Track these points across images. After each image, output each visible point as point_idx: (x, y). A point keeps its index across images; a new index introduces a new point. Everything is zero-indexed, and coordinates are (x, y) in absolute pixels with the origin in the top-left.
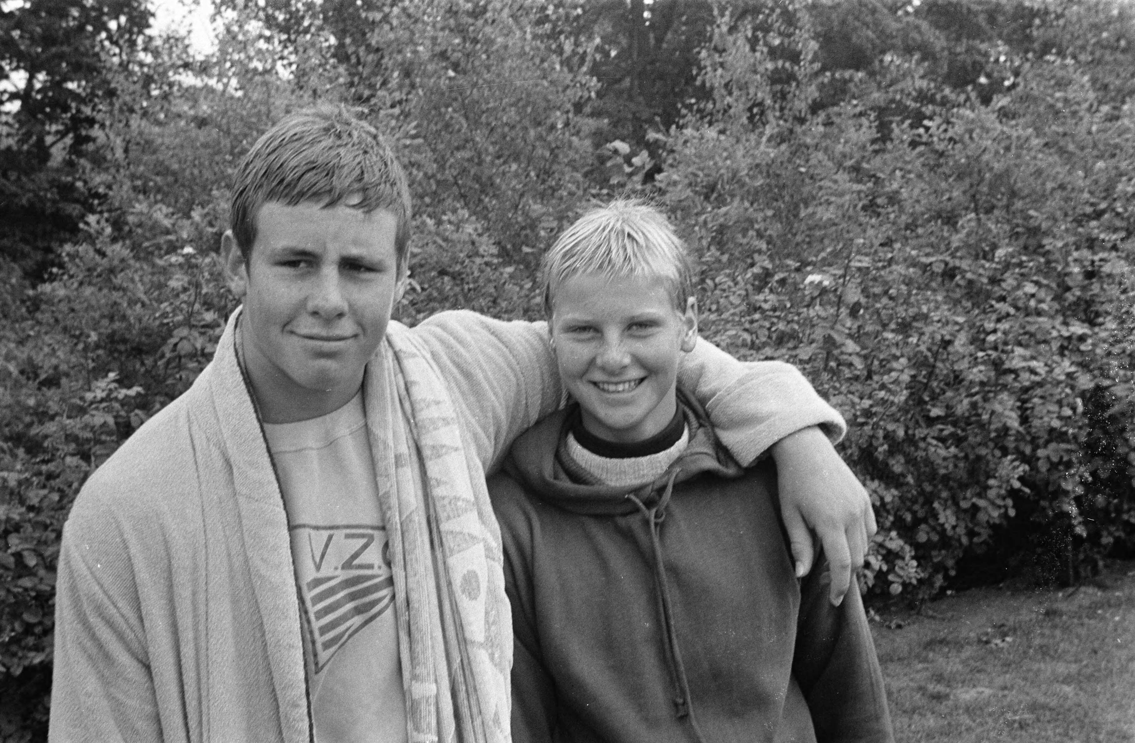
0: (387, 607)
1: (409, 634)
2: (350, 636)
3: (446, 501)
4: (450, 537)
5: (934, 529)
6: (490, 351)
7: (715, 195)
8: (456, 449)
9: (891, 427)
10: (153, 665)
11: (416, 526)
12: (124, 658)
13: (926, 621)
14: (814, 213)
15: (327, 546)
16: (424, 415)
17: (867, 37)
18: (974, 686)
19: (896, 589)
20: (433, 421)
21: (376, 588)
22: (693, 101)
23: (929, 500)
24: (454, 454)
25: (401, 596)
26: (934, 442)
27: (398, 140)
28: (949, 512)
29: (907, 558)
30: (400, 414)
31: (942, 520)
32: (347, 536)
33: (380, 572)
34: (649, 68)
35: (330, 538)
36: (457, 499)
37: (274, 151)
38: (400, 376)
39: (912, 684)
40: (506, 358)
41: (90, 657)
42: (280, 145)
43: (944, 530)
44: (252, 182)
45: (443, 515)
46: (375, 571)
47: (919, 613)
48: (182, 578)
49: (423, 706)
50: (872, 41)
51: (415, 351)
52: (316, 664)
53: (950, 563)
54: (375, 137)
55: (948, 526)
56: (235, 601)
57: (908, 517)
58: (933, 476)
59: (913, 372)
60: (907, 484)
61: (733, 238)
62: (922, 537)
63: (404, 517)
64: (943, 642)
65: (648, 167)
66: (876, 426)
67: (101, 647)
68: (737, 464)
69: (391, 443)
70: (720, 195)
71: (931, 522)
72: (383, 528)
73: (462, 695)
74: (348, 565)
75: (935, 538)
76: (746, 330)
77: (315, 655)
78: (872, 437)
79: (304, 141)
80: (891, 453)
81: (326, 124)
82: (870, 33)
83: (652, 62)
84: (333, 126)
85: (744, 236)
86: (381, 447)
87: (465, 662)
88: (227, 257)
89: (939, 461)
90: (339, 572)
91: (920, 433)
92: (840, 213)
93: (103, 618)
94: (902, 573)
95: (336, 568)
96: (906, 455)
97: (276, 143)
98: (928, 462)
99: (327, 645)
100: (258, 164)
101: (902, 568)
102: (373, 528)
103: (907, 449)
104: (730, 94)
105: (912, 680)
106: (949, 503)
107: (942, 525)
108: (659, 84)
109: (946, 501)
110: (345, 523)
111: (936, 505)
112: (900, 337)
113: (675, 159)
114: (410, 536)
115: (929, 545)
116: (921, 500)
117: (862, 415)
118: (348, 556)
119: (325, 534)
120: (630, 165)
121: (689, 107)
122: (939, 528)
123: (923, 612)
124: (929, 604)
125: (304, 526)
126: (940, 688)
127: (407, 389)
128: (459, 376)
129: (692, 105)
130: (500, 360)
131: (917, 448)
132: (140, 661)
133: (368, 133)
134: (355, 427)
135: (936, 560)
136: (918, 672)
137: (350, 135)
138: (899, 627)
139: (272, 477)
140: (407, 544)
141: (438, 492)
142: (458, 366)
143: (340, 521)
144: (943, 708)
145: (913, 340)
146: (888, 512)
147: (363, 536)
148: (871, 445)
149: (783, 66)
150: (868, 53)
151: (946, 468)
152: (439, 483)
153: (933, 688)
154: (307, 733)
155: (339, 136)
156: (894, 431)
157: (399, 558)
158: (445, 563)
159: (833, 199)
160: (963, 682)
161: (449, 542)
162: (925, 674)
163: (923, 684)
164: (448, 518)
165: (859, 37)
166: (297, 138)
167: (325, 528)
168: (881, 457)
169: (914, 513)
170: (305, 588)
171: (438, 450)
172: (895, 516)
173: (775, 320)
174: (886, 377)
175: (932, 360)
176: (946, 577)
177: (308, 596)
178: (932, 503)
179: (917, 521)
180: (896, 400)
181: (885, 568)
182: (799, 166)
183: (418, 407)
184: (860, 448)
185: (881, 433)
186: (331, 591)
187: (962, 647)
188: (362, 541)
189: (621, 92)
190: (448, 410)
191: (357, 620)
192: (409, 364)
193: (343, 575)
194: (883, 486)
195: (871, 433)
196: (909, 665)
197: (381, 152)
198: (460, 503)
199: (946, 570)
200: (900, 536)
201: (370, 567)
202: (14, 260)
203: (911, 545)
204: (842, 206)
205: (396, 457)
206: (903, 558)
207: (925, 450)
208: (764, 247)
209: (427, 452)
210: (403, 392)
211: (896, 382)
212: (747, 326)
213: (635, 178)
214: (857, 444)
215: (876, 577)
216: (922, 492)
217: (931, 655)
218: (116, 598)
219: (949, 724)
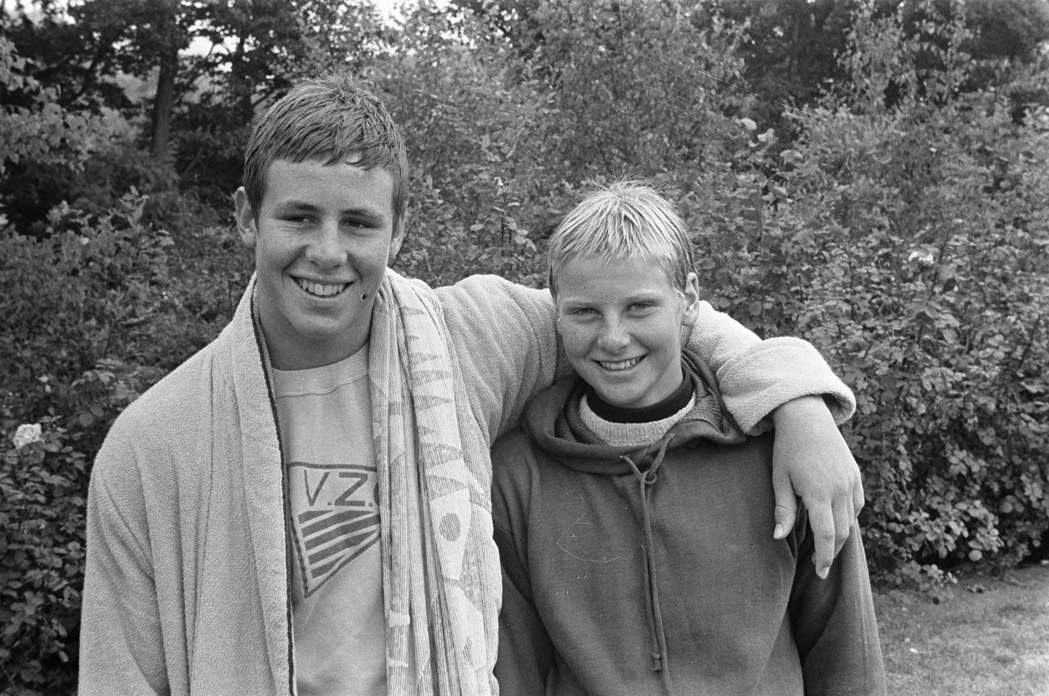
0: (374, 542)
1: (391, 568)
2: (341, 566)
3: (431, 449)
4: (433, 482)
5: (1020, 501)
6: (506, 312)
7: (842, 171)
8: (447, 401)
9: (982, 400)
10: (158, 581)
11: (402, 470)
12: (132, 573)
13: (1008, 587)
14: (937, 193)
15: (322, 483)
16: (418, 368)
17: (1024, 25)
18: (1042, 653)
19: (976, 555)
20: (426, 374)
21: (365, 523)
22: (831, 81)
23: (1017, 472)
24: (443, 406)
25: (385, 532)
26: (1028, 418)
27: (537, 109)
28: (1035, 485)
29: (990, 525)
30: (397, 366)
31: (1028, 492)
32: (342, 475)
33: (370, 509)
34: (808, 49)
35: (326, 475)
36: (442, 447)
37: (283, 115)
38: (401, 331)
39: (980, 647)
40: (519, 318)
41: (105, 569)
42: (290, 110)
43: (1030, 502)
44: (264, 142)
45: (428, 461)
46: (366, 508)
47: (1001, 580)
48: (187, 505)
49: (396, 634)
50: (1028, 29)
51: (422, 308)
52: (306, 588)
53: (1034, 534)
54: (377, 105)
55: (1033, 499)
56: (232, 527)
57: (996, 488)
58: (1024, 451)
59: (1008, 350)
60: (998, 456)
61: (858, 214)
62: (1007, 508)
63: (392, 461)
64: (1019, 609)
65: (770, 143)
66: (967, 399)
67: (114, 561)
68: (738, 429)
69: (386, 391)
70: (847, 171)
71: (1017, 493)
72: (375, 470)
73: (438, 628)
74: (341, 501)
75: (1020, 509)
76: (847, 301)
77: (305, 581)
78: (964, 409)
79: (310, 105)
80: (981, 425)
81: (330, 91)
82: (1026, 20)
83: (812, 44)
84: (338, 92)
85: (870, 211)
86: (377, 395)
87: (442, 597)
88: (239, 212)
89: (1030, 436)
90: (333, 507)
91: (1011, 408)
92: (961, 195)
93: (117, 536)
94: (982, 540)
95: (330, 504)
96: (997, 428)
97: (286, 107)
98: (1018, 435)
99: (316, 573)
100: (269, 126)
101: (983, 536)
102: (366, 468)
103: (999, 422)
104: (869, 75)
105: (981, 643)
106: (1038, 476)
107: (1027, 497)
108: (817, 64)
109: (1034, 474)
110: (341, 463)
111: (1023, 478)
112: (999, 315)
113: (806, 137)
114: (395, 478)
115: (1014, 516)
116: (1009, 473)
117: (953, 388)
118: (341, 493)
119: (322, 472)
120: (756, 140)
121: (827, 87)
122: (1025, 500)
123: (1006, 579)
124: (1013, 571)
125: (300, 464)
126: (1008, 653)
127: (406, 344)
128: (469, 334)
129: (830, 84)
130: (514, 320)
131: (1009, 421)
132: (147, 576)
133: (372, 101)
134: (359, 376)
135: (1019, 530)
136: (988, 635)
137: (353, 101)
138: (980, 591)
139: (270, 418)
140: (393, 485)
141: (424, 439)
142: (470, 323)
143: (336, 461)
144: (1005, 672)
145: (1012, 319)
146: (975, 481)
147: (356, 475)
148: (962, 416)
149: (929, 49)
150: (1024, 41)
151: (1037, 442)
152: (426, 431)
153: (999, 652)
154: (287, 652)
155: (343, 102)
156: (985, 404)
157: (385, 497)
158: (428, 505)
159: (956, 180)
160: (1031, 648)
161: (433, 486)
162: (997, 638)
163: (990, 647)
164: (433, 464)
165: (1016, 24)
166: (304, 103)
167: (321, 467)
168: (970, 429)
169: (1001, 483)
170: (296, 520)
171: (428, 401)
172: (982, 486)
173: (879, 293)
174: (981, 352)
175: (1027, 338)
176: (1031, 547)
177: (299, 527)
178: (1020, 475)
179: (1004, 493)
180: (988, 376)
181: (966, 534)
182: (931, 146)
183: (413, 359)
184: (951, 419)
185: (971, 406)
186: (325, 524)
187: (1037, 615)
188: (358, 480)
189: (781, 71)
190: (444, 364)
191: (348, 552)
192: (410, 320)
193: (336, 510)
194: (971, 456)
195: (961, 406)
196: (981, 628)
197: (382, 118)
198: (444, 451)
199: (1031, 540)
200: (985, 504)
201: (362, 504)
202: (216, 207)
203: (995, 514)
204: (964, 187)
205: (390, 405)
206: (985, 526)
207: (1016, 424)
208: (887, 223)
209: (418, 403)
210: (403, 346)
211: (990, 358)
212: (848, 297)
213: (759, 153)
214: (947, 415)
215: (956, 542)
216: (1011, 463)
217: (1004, 620)
218: (129, 519)
219: (1010, 688)
